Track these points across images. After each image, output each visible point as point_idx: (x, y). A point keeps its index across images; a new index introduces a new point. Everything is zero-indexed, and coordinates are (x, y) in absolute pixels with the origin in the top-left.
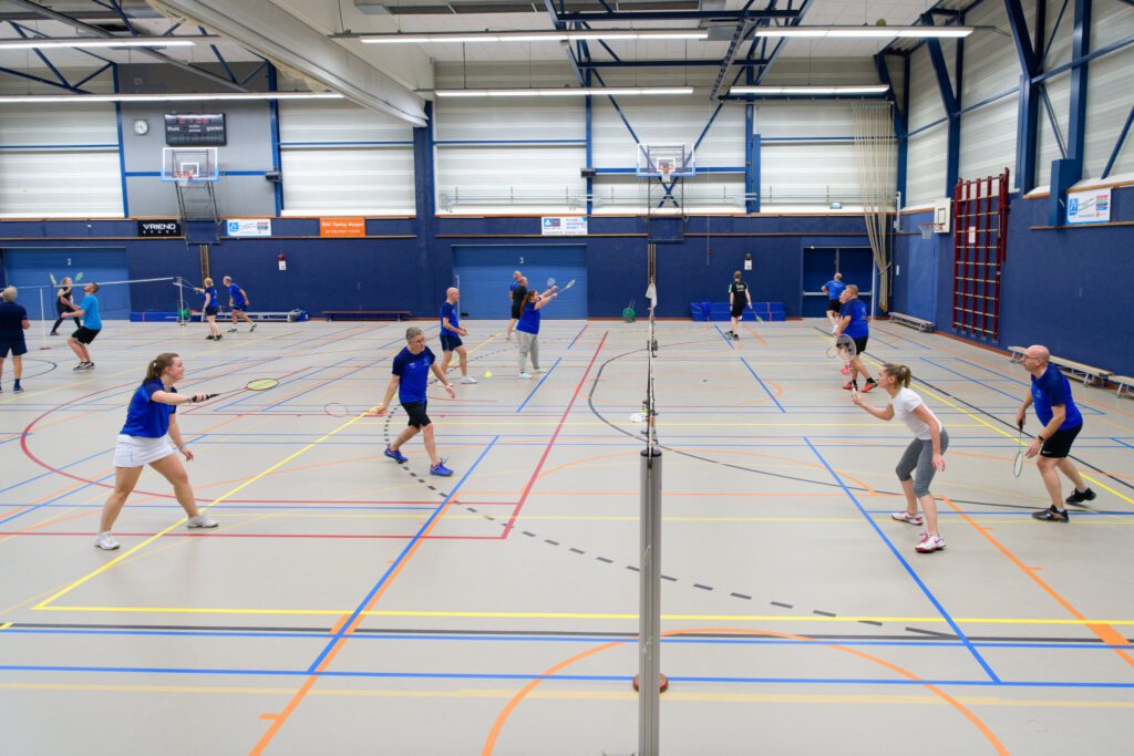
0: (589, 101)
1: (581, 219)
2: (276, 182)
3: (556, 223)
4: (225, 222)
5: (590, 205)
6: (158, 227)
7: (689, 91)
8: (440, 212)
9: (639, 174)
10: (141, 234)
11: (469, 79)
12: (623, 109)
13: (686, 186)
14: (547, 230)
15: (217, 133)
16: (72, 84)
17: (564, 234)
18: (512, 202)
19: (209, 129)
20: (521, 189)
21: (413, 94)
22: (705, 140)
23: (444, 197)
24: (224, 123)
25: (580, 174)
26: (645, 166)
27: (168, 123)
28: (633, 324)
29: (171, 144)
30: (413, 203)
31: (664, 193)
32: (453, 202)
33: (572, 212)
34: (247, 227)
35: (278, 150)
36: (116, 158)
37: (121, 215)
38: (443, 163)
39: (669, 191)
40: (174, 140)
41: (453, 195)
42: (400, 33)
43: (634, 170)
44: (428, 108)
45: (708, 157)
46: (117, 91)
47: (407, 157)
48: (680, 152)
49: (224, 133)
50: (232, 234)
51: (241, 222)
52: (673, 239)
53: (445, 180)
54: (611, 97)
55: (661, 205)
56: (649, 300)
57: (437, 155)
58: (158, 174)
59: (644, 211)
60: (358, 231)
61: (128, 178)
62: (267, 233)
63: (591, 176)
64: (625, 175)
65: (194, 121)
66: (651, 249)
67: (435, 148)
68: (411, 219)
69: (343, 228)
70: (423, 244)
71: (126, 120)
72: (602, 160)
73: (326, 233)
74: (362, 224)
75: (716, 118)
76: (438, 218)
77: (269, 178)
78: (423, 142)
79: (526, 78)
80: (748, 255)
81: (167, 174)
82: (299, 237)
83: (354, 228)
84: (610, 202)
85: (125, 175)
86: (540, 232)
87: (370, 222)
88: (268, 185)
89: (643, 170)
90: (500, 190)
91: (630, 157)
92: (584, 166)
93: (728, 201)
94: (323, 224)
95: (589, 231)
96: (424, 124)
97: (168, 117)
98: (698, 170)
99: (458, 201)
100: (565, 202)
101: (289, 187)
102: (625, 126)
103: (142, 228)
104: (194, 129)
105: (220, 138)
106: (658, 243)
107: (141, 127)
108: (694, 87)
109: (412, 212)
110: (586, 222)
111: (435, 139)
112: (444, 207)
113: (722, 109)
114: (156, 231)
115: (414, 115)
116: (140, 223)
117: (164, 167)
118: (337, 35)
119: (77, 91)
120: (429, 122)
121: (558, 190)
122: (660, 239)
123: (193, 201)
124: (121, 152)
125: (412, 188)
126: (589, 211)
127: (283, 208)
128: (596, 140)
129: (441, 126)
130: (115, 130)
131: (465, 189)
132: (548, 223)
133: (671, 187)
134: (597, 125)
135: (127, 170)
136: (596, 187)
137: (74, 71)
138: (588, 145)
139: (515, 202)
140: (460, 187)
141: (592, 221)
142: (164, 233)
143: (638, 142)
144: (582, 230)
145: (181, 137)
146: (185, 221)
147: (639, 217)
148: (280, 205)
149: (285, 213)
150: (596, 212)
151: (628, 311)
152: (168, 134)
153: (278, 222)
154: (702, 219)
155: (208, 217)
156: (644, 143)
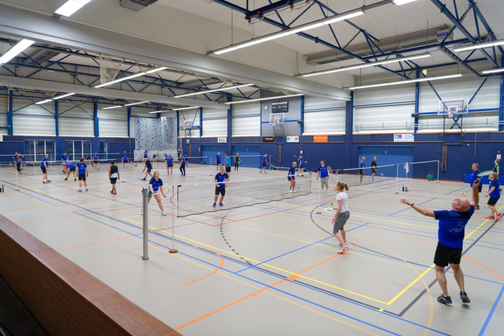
0: (418, 85)
1: (411, 135)
2: (301, 124)
3: (400, 137)
4: (286, 137)
5: (416, 129)
6: (268, 139)
7: (460, 75)
8: (354, 133)
9: (439, 114)
10: (264, 141)
11: (362, 82)
12: (433, 86)
13: (464, 119)
14: (396, 140)
15: (285, 108)
16: (247, 97)
17: (403, 141)
18: (383, 128)
19: (283, 107)
20: (387, 123)
21: (343, 89)
22: (477, 96)
23: (357, 127)
24: (288, 105)
25: (410, 115)
26: (442, 111)
27: (273, 106)
28: (431, 182)
29: (273, 112)
30: (345, 129)
31: (454, 122)
32: (360, 129)
33: (408, 132)
34: (292, 139)
35: (303, 112)
36: (259, 118)
37: (259, 135)
38: (356, 114)
39: (456, 121)
41: (360, 126)
42: (314, 72)
43: (436, 113)
44: (352, 93)
45: (477, 105)
46: (261, 97)
47: (344, 112)
48: (462, 103)
49: (288, 108)
50: (288, 141)
51: (291, 137)
52: (456, 144)
53: (357, 120)
54: (428, 81)
55: (452, 128)
57: (355, 111)
58: (268, 122)
59: (441, 131)
60: (325, 140)
61: (262, 124)
62: (298, 141)
63: (417, 117)
64: (433, 115)
65: (280, 105)
66: (445, 149)
67: (354, 108)
68: (343, 136)
69: (320, 139)
70: (347, 145)
71: (263, 106)
72: (423, 109)
73: (315, 141)
74: (327, 138)
75: (483, 85)
76: (353, 135)
77: (299, 122)
78: (349, 107)
79: (384, 79)
80: (499, 152)
81: (271, 122)
82: (307, 142)
83: (323, 139)
84: (426, 127)
86: (393, 140)
87: (330, 137)
88: (299, 125)
89: (440, 113)
90: (379, 123)
91: (437, 107)
92: (413, 112)
93: (488, 125)
94: (315, 138)
95: (415, 140)
96: (350, 100)
97: (273, 104)
98: (470, 111)
99: (362, 128)
100: (405, 128)
101: (306, 125)
102: (435, 93)
103: (264, 139)
104: (280, 107)
105: (286, 110)
106: (448, 146)
107: (266, 108)
108: (462, 73)
109: (344, 133)
110: (414, 136)
111: (354, 105)
112: (356, 131)
113: (487, 81)
115: (343, 97)
116: (264, 138)
117: (270, 120)
118: (296, 75)
119: (248, 98)
120: (352, 99)
121: (403, 123)
122: (449, 144)
123: (277, 130)
124: (261, 116)
125: (344, 124)
126: (415, 132)
128: (420, 101)
129: (357, 100)
130: (260, 109)
131: (365, 124)
132: (397, 137)
133: (457, 120)
134: (421, 94)
135: (262, 121)
136: (420, 121)
137: (247, 93)
138: (417, 103)
139: (384, 128)
140: (363, 123)
141: (416, 135)
142: (270, 141)
143: (441, 100)
144: (412, 140)
145: (276, 110)
146: (275, 137)
147: (439, 134)
148: (302, 131)
149: (304, 134)
150: (419, 132)
151: (429, 176)
152: (273, 109)
153: (301, 137)
154: (473, 134)
155: (281, 136)
156: (443, 101)
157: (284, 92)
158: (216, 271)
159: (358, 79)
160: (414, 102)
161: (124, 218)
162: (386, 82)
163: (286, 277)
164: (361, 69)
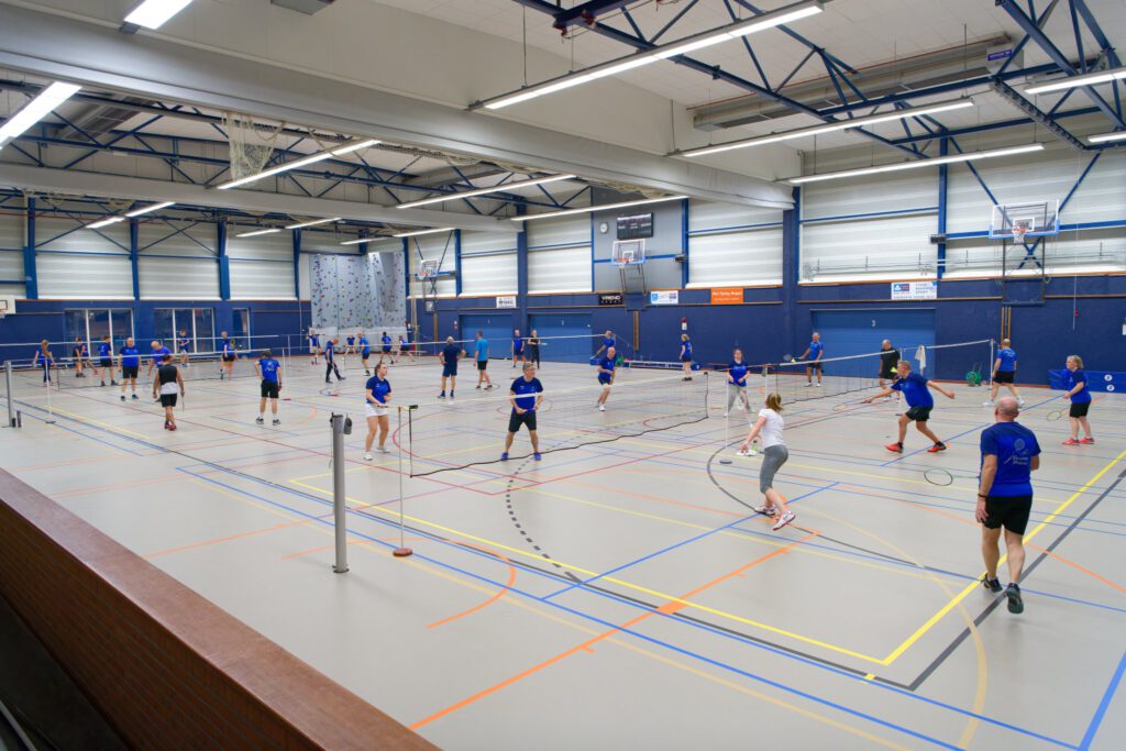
0: (944, 171)
1: (930, 284)
2: (684, 263)
3: (905, 288)
4: (649, 293)
5: (941, 270)
6: (610, 298)
7: (1039, 148)
8: (803, 281)
9: (992, 236)
10: (600, 304)
11: (818, 165)
12: (980, 173)
13: (1048, 246)
14: (896, 295)
15: (646, 228)
16: (560, 203)
17: (913, 298)
18: (866, 269)
19: (643, 225)
20: (876, 257)
21: (776, 183)
22: (1077, 194)
23: (808, 267)
24: (652, 220)
25: (928, 240)
26: (1000, 228)
27: (619, 224)
28: (977, 388)
29: (620, 238)
30: (781, 274)
31: (1025, 253)
32: (815, 272)
33: (924, 277)
34: (664, 298)
35: (686, 237)
36: (589, 250)
37: (590, 290)
38: (808, 240)
39: (1031, 252)
40: (622, 235)
41: (815, 265)
42: (710, 146)
43: (987, 233)
44: (796, 192)
45: (1078, 213)
46: (592, 205)
47: (777, 236)
48: (1043, 210)
49: (652, 228)
50: (654, 302)
51: (660, 293)
52: (1032, 302)
53: (809, 253)
54: (968, 162)
55: (1021, 266)
56: (918, 362)
57: (803, 232)
58: (609, 261)
59: (998, 273)
60: (737, 298)
61: (596, 264)
62: (675, 301)
63: (943, 243)
64: (978, 238)
65: (634, 221)
66: (1006, 313)
67: (801, 226)
68: (778, 287)
69: (726, 296)
70: (787, 309)
71: (596, 223)
72: (956, 225)
73: (716, 301)
74: (741, 293)
75: (1092, 169)
76: (801, 287)
77: (677, 259)
78: (791, 223)
79: (869, 158)
81: (615, 260)
82: (697, 304)
83: (734, 296)
84: (963, 266)
85: (594, 262)
86: (890, 296)
87: (748, 291)
88: (678, 265)
89: (996, 232)
90: (857, 259)
91: (989, 220)
92: (935, 232)
93: (1104, 259)
94: (714, 294)
95: (938, 296)
96: (792, 207)
97: (619, 219)
98: (1061, 227)
99: (819, 271)
100: (916, 268)
101: (693, 266)
102: (983, 189)
103: (601, 299)
104: (634, 226)
105: (649, 232)
106: (1012, 306)
107: (604, 228)
108: (1043, 143)
109: (779, 282)
110: (936, 287)
111: (801, 218)
112: (806, 277)
113: (1099, 159)
114: (609, 301)
115: (777, 201)
116: (600, 296)
117: (614, 255)
118: (670, 154)
119: (564, 208)
120: (797, 205)
121: (910, 256)
122: (1016, 302)
123: (631, 279)
124: (592, 246)
125: (780, 261)
126: (940, 276)
127: (687, 282)
128: (950, 207)
129: (808, 207)
130: (589, 231)
131: (825, 260)
132: (898, 288)
133: (1034, 248)
134: (953, 191)
135: (596, 259)
136: (950, 252)
137: (561, 195)
138: (942, 212)
139: (869, 270)
140: (821, 259)
141: (941, 285)
142: (613, 302)
143: (996, 203)
144: (932, 294)
145: (626, 234)
146: (626, 293)
147: (992, 280)
148: (686, 279)
149: (689, 286)
150: (947, 276)
151: (972, 374)
152: (619, 231)
153: (683, 293)
154: (1068, 279)
155: (638, 290)
156: (1001, 205)
157: (644, 192)
158: (500, 594)
159: (809, 160)
160: (937, 211)
161: (291, 481)
162: (872, 166)
163: (656, 607)
164: (815, 136)
